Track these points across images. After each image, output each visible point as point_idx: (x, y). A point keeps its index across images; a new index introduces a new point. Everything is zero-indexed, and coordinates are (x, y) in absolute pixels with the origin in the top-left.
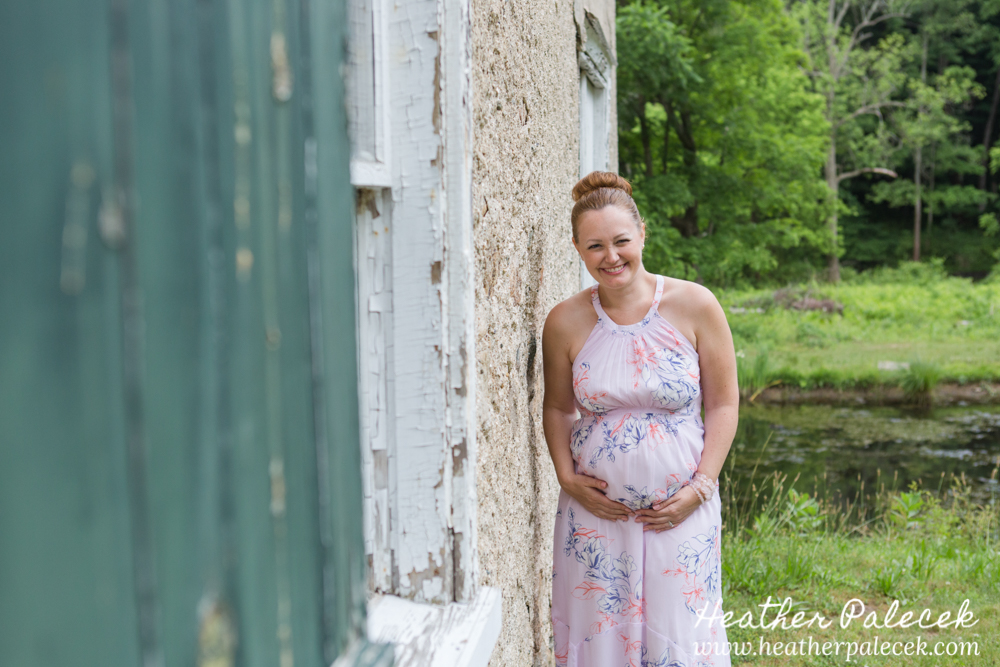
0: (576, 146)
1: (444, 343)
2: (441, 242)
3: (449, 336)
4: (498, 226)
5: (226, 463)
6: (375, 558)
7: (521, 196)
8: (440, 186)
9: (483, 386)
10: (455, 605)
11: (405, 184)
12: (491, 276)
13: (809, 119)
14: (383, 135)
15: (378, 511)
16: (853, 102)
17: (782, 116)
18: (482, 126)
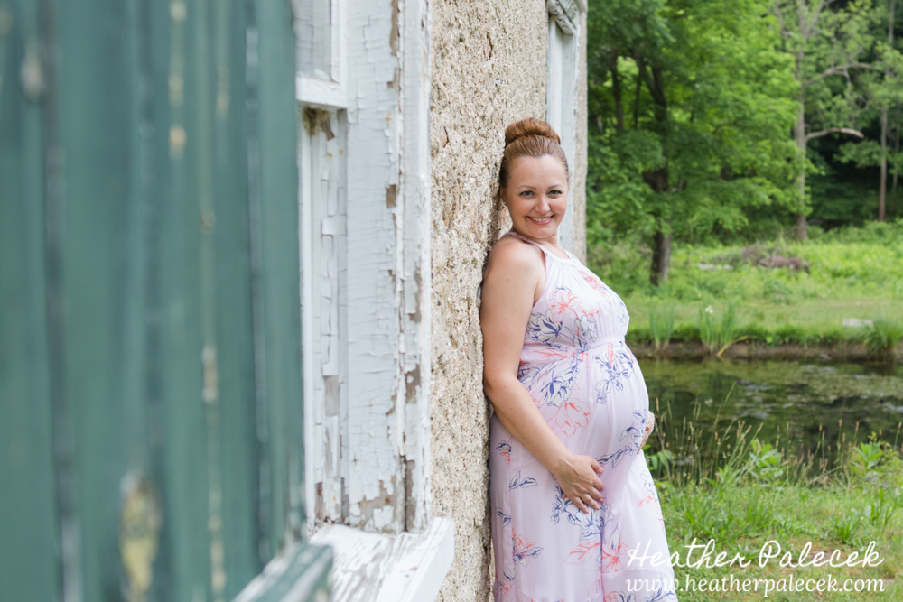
0: (543, 90)
1: (399, 267)
2: (397, 165)
3: (404, 261)
4: (459, 159)
5: (154, 340)
6: (324, 486)
7: (483, 131)
8: (397, 109)
9: (441, 318)
10: (406, 535)
11: (361, 106)
12: (450, 209)
13: (779, 78)
14: (339, 55)
15: (328, 439)
16: (822, 63)
17: (753, 75)
18: (443, 56)
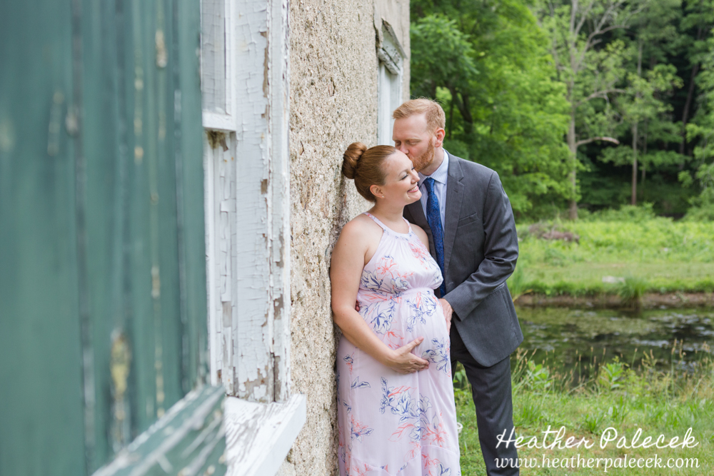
0: (375, 114)
1: (269, 231)
2: (268, 167)
3: (272, 228)
4: (311, 163)
5: (128, 261)
6: (222, 372)
7: (329, 144)
8: (267, 131)
9: (299, 267)
10: (275, 404)
11: (245, 130)
12: (306, 196)
13: (554, 101)
14: (230, 98)
15: (225, 342)
16: (587, 89)
17: (536, 99)
18: (300, 95)
